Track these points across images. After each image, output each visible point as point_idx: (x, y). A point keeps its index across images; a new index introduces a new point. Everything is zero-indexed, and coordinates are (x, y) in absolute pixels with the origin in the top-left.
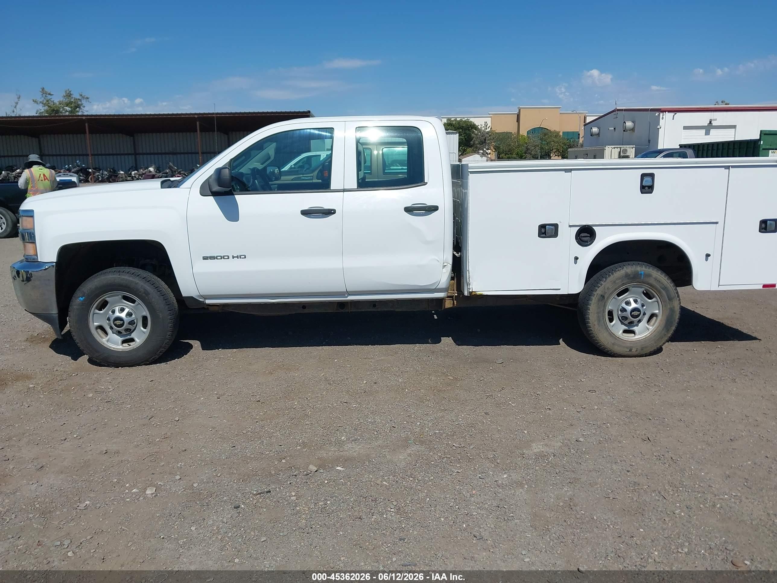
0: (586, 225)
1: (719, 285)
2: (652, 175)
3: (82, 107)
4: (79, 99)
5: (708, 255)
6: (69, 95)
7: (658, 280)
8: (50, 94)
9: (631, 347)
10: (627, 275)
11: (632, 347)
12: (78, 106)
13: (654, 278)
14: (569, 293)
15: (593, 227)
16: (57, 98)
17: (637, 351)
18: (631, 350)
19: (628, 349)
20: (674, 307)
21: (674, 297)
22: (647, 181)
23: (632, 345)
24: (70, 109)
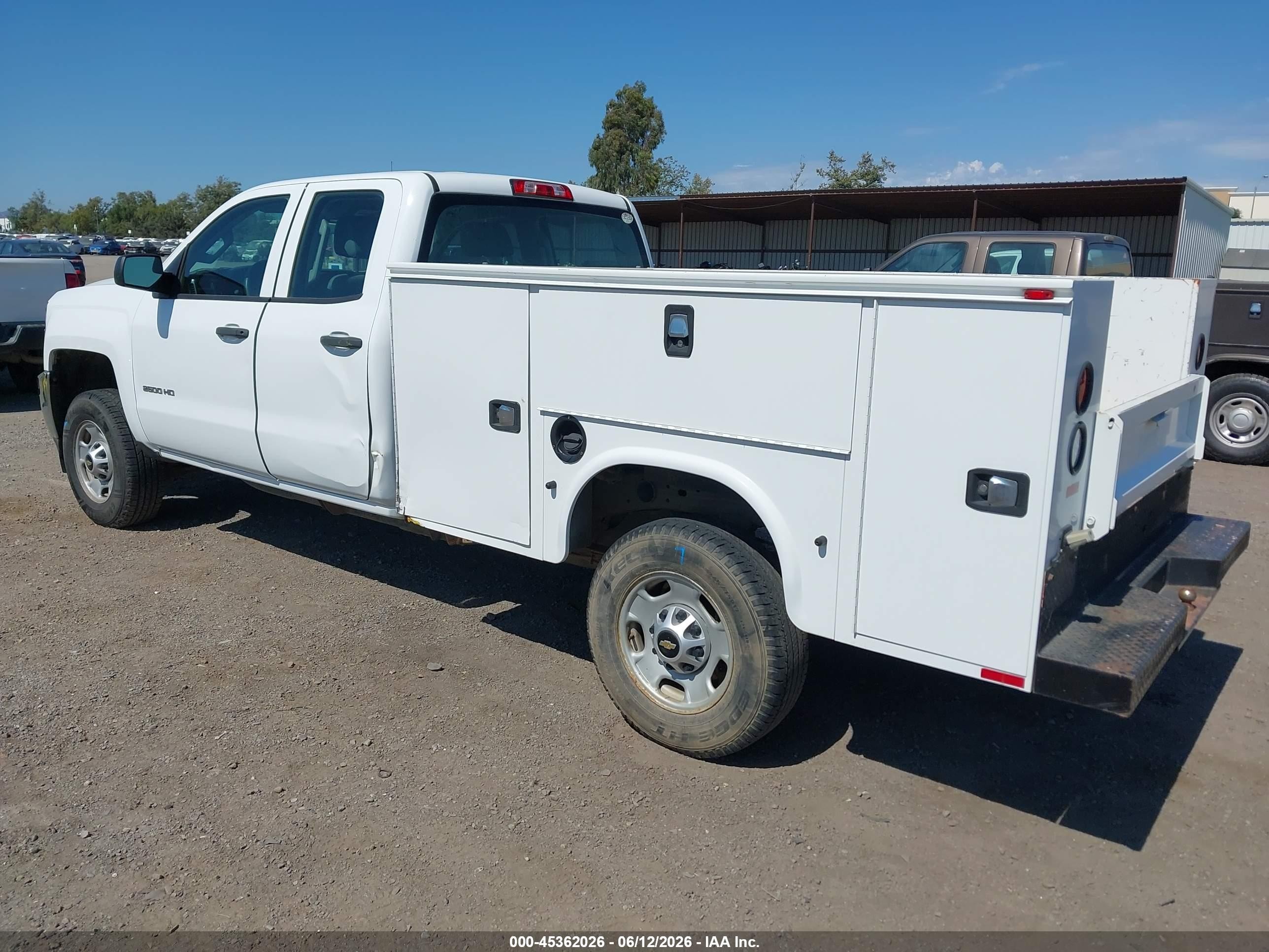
0: (567, 416)
1: (856, 634)
2: (688, 312)
3: (882, 180)
4: (880, 168)
5: (821, 542)
6: (867, 160)
7: (715, 578)
8: (840, 161)
9: (661, 723)
10: (652, 550)
11: (664, 725)
12: (877, 179)
13: (708, 571)
14: (545, 560)
15: (580, 422)
16: (850, 167)
17: (672, 737)
18: (660, 731)
19: (655, 725)
20: (752, 658)
21: (753, 632)
22: (679, 327)
23: (663, 720)
24: (865, 183)
